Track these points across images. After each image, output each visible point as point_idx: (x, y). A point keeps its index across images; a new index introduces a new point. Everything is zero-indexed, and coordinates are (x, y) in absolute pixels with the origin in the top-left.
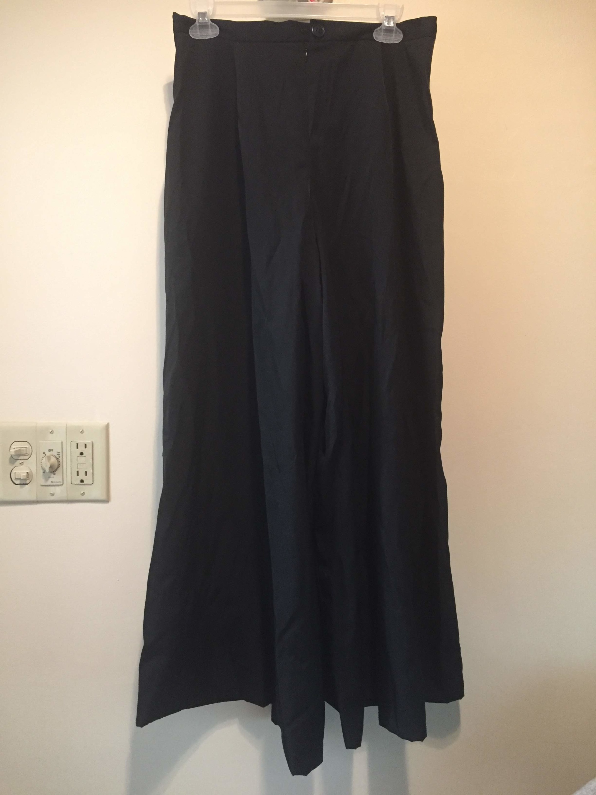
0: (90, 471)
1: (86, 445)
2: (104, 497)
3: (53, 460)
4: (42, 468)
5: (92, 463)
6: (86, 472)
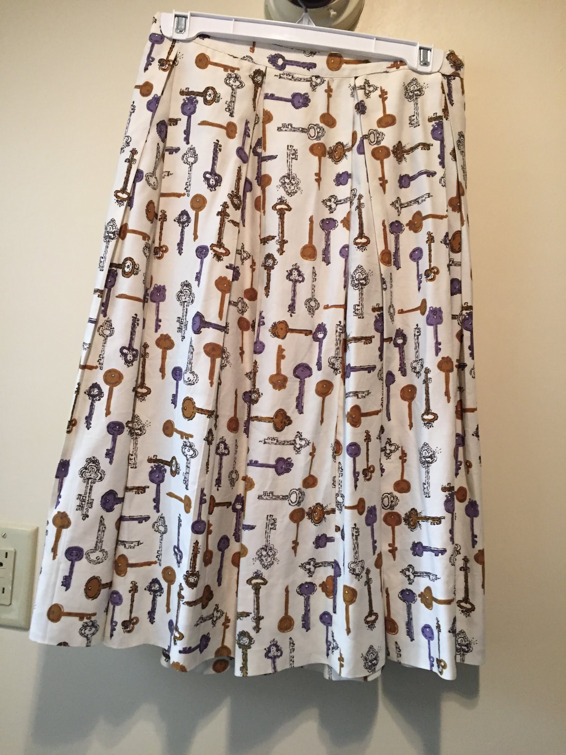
0: (8, 588)
1: (7, 553)
2: (23, 624)
5: (11, 579)
6: (4, 589)
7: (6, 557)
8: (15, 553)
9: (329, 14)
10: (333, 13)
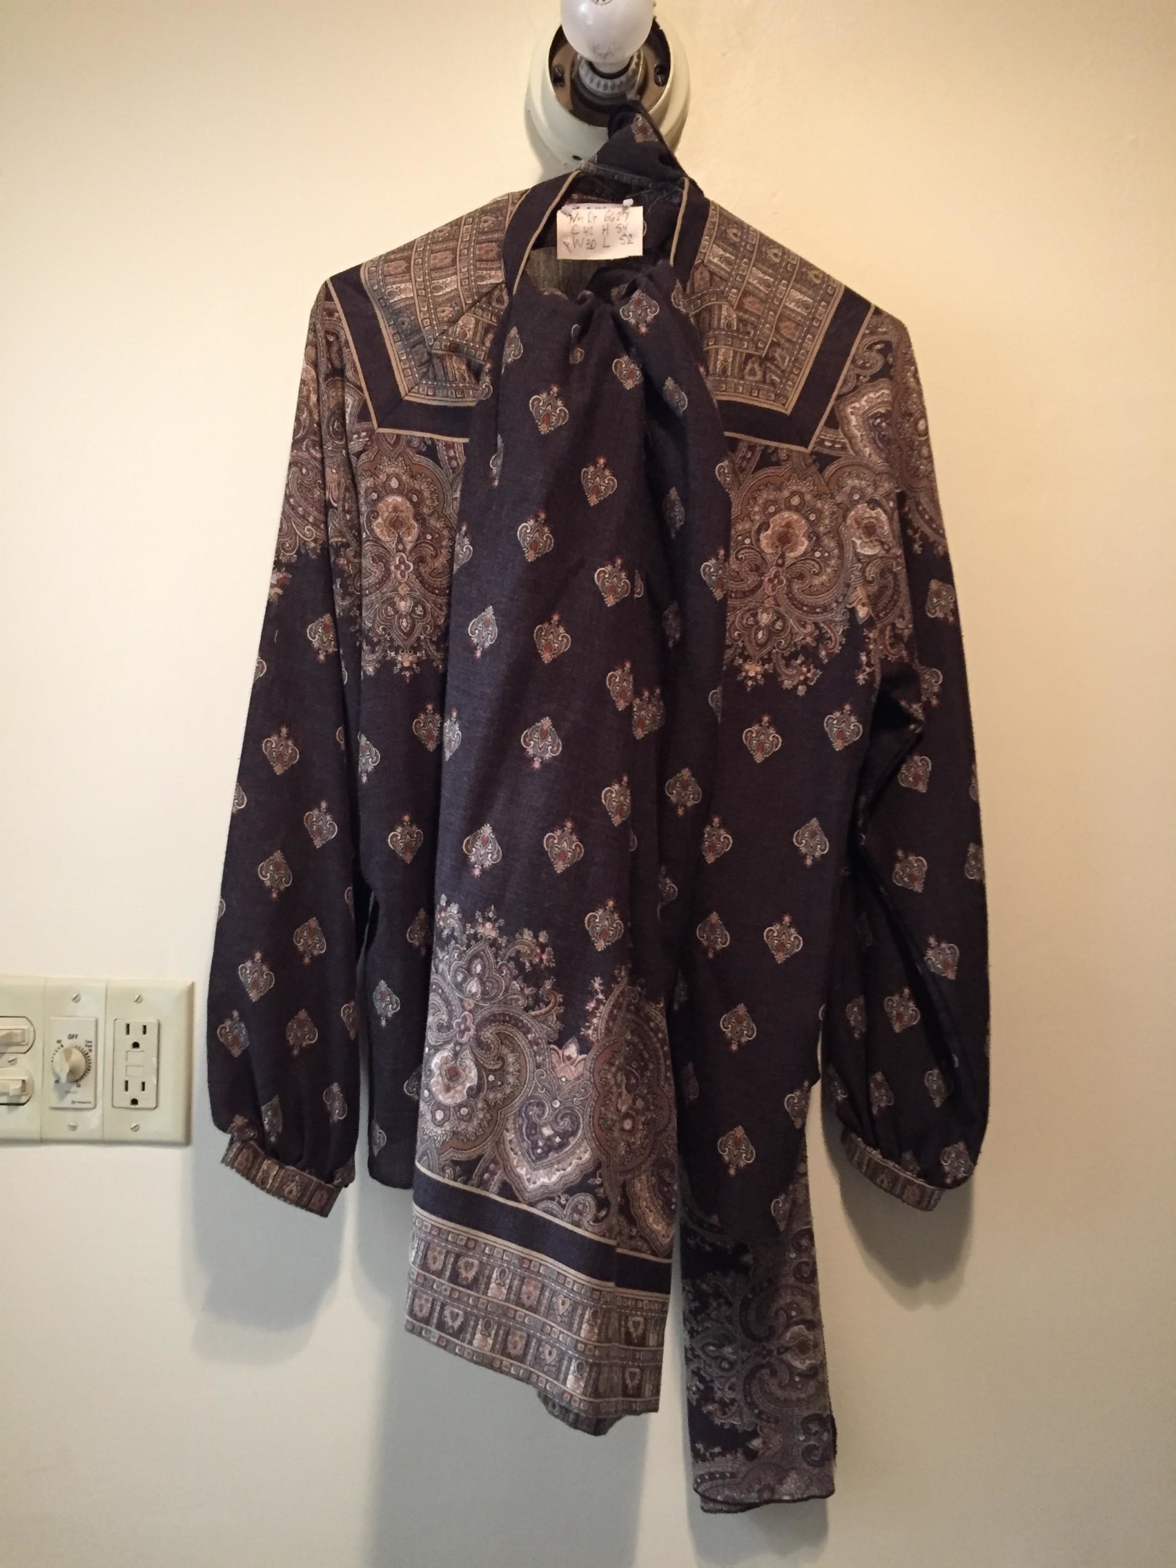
0: (151, 1083)
1: (145, 1027)
2: (177, 1136)
3: (77, 1057)
4: (54, 1073)
5: (155, 1065)
6: (143, 1084)
7: (145, 1032)
8: (159, 1026)
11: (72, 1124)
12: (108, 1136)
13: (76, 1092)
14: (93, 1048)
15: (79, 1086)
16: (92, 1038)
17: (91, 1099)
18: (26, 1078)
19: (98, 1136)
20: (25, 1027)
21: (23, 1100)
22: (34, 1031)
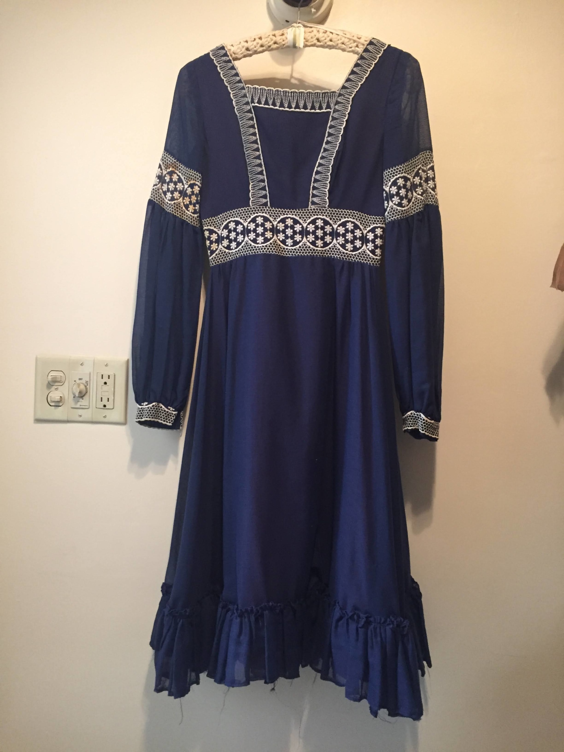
0: (111, 398)
2: (122, 420)
3: (82, 387)
4: (73, 394)
5: (113, 391)
6: (108, 399)
7: (109, 378)
8: (115, 375)
9: (311, 11)
10: (313, 10)
11: (80, 414)
12: (94, 420)
13: (81, 401)
14: (89, 384)
15: (83, 399)
16: (88, 380)
17: (88, 404)
18: (62, 396)
19: (90, 420)
20: (62, 375)
21: (61, 404)
22: (65, 377)
